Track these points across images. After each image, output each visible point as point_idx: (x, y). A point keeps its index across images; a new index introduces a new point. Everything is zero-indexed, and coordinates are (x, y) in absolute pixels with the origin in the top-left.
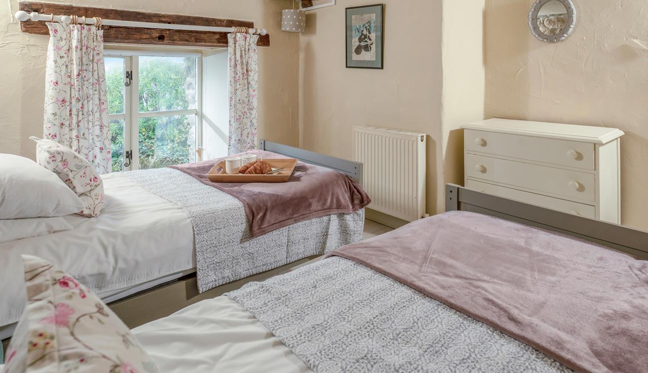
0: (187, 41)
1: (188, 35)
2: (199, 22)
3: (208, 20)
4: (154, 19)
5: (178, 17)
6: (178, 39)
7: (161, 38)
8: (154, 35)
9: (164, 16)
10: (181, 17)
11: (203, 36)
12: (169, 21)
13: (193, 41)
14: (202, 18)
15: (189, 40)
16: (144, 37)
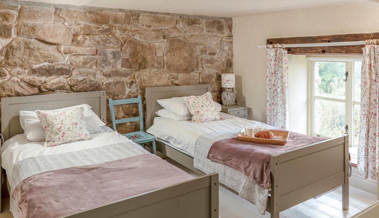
0: (340, 52)
1: (341, 48)
2: (349, 38)
3: (356, 36)
4: (319, 40)
5: (334, 36)
6: (333, 52)
7: (324, 52)
8: (318, 50)
9: (324, 37)
10: (336, 36)
11: (352, 48)
12: (328, 40)
13: (344, 53)
14: (351, 35)
15: (341, 52)
16: (313, 52)
